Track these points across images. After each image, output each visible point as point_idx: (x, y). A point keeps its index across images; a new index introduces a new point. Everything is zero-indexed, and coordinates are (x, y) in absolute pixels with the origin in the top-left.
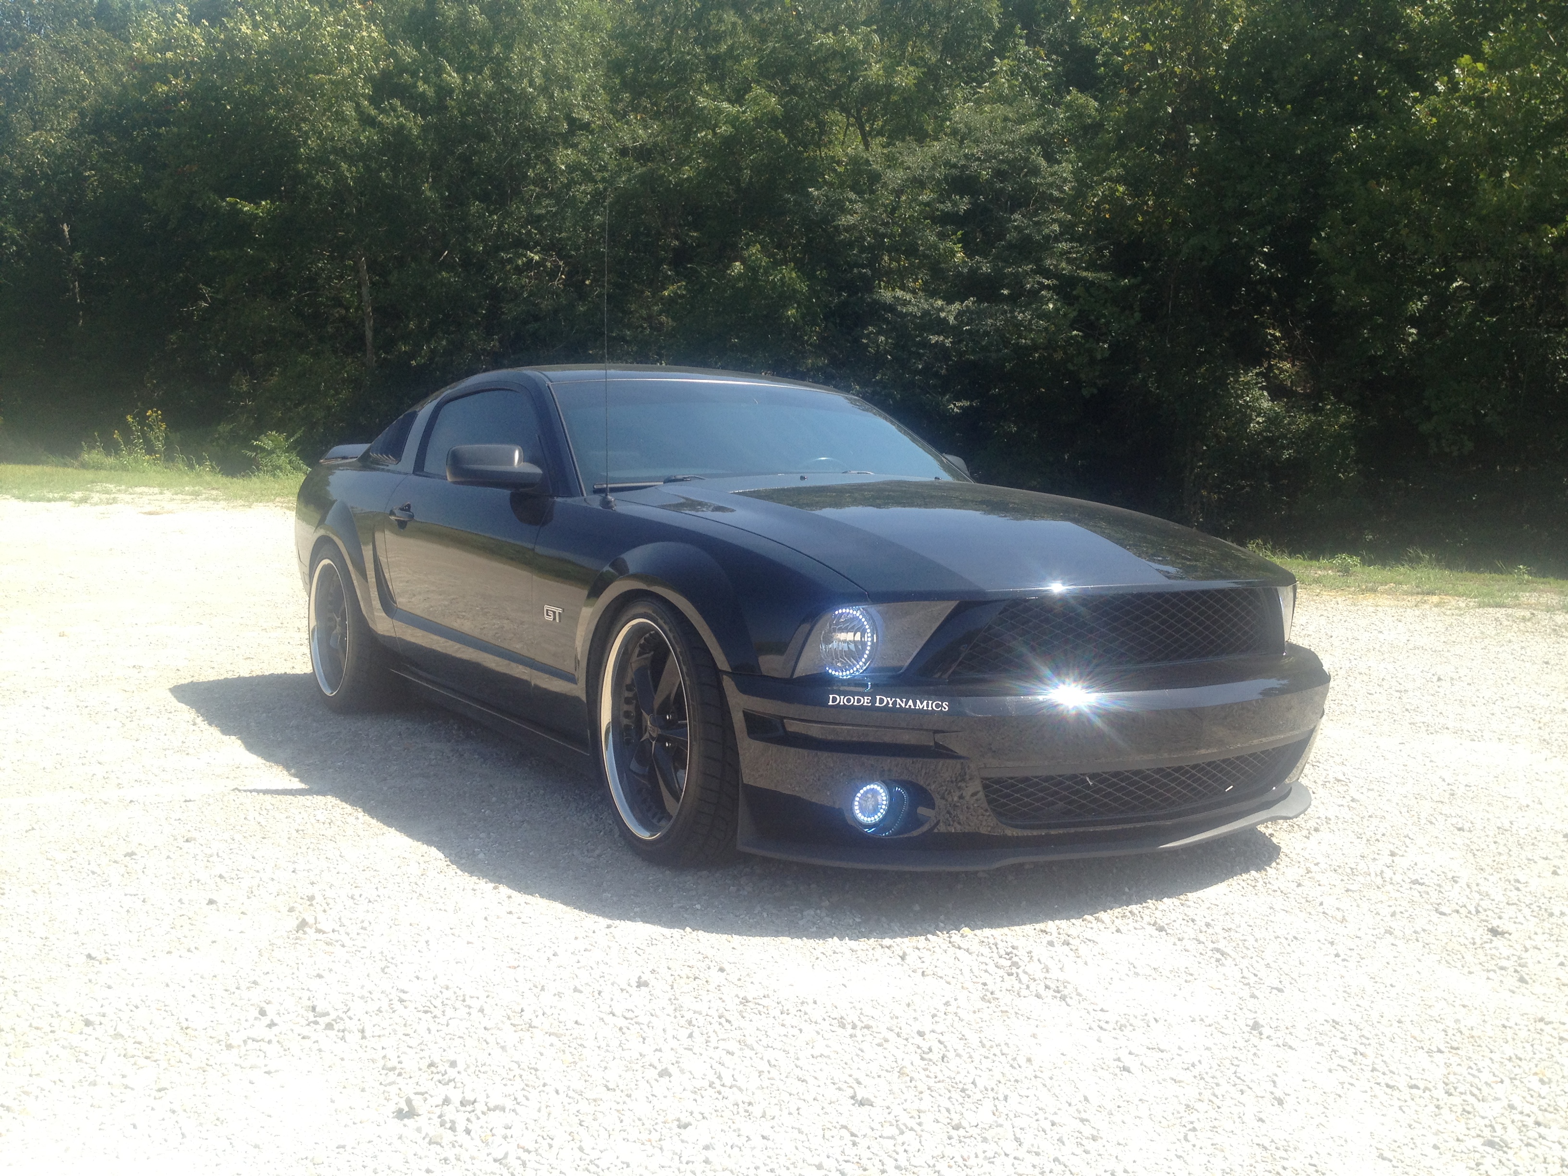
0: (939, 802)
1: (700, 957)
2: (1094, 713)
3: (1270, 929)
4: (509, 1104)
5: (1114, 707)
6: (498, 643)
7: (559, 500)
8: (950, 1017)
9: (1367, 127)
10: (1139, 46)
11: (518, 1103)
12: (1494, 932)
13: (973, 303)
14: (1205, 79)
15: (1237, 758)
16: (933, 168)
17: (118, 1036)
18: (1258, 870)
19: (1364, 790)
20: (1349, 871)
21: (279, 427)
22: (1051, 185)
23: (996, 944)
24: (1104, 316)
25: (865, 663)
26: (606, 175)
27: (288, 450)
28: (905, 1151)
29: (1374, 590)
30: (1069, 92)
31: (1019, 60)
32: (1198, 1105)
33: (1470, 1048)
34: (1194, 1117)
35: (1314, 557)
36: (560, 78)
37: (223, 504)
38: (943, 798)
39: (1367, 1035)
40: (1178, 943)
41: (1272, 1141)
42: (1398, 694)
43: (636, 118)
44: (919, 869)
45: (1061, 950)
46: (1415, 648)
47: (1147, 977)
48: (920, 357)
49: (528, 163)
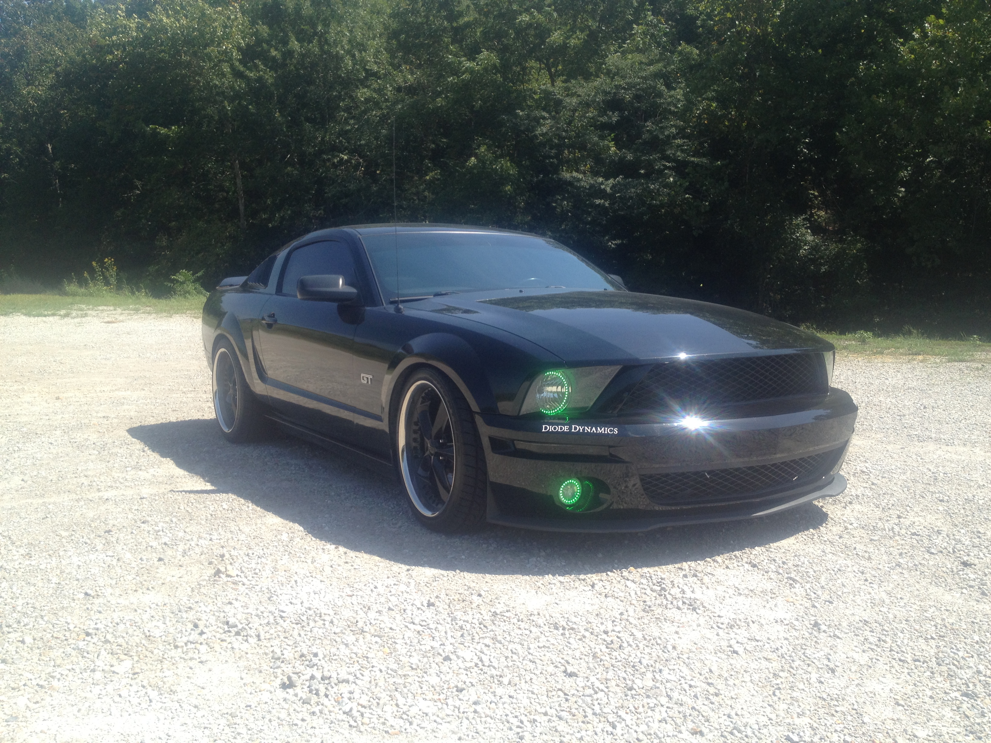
0: (612, 490)
1: (466, 588)
2: (708, 434)
3: (823, 565)
4: (351, 678)
5: (719, 429)
6: (332, 397)
7: (368, 308)
8: (623, 622)
9: (870, 61)
10: (723, 14)
11: (357, 678)
12: (965, 564)
13: (622, 179)
14: (766, 34)
15: (800, 459)
16: (595, 96)
17: (107, 641)
18: (814, 528)
19: (880, 478)
20: (872, 528)
21: (188, 267)
22: (669, 104)
23: (651, 577)
24: (706, 185)
25: (564, 405)
26: (388, 104)
27: (193, 282)
28: (599, 704)
29: (882, 353)
30: (680, 44)
31: (647, 25)
32: (781, 674)
33: (952, 636)
34: (778, 681)
35: (842, 333)
36: (358, 44)
37: (154, 315)
38: (615, 487)
39: (887, 629)
40: (765, 574)
41: (829, 695)
42: (898, 418)
43: (406, 68)
44: (600, 531)
45: (691, 579)
46: (909, 388)
47: (747, 596)
48: (589, 214)
49: (339, 98)
